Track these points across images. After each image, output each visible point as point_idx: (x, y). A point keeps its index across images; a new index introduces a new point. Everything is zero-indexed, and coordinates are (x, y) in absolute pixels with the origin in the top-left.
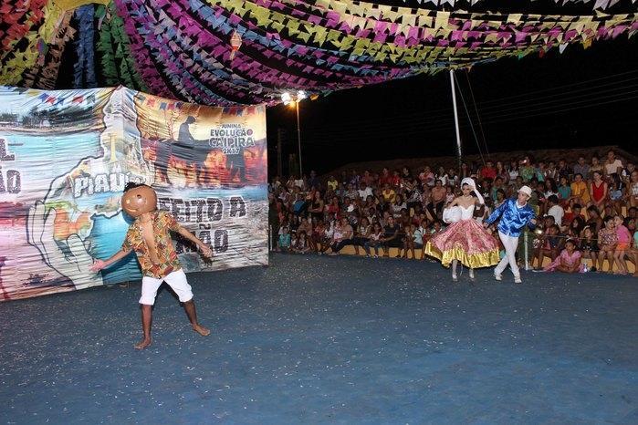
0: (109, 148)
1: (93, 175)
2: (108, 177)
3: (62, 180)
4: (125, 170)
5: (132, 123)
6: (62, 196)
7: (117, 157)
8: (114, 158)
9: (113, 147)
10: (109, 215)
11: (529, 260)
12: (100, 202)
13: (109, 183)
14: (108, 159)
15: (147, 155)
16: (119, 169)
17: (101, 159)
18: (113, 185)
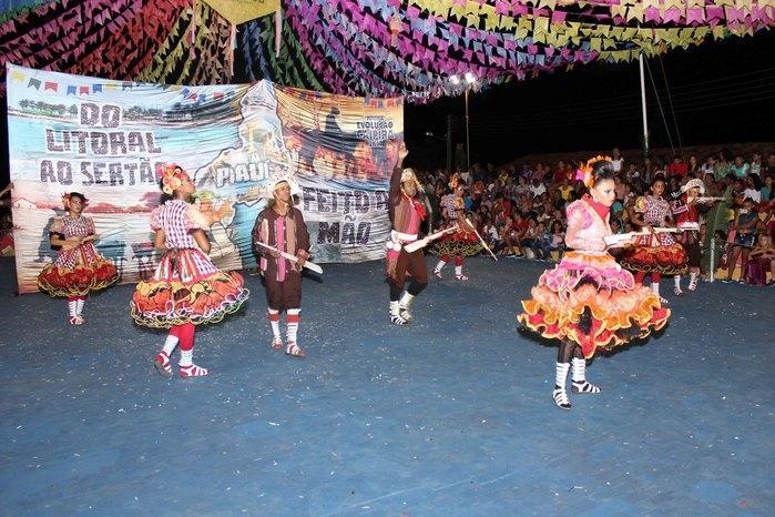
0: (248, 139)
1: (234, 165)
2: (248, 167)
3: (205, 170)
4: (264, 158)
5: (271, 112)
6: (206, 186)
7: (255, 146)
8: (252, 149)
9: (251, 138)
10: (250, 204)
12: (242, 191)
13: (249, 173)
14: (247, 150)
15: (290, 144)
16: (257, 159)
17: (240, 150)
18: (253, 174)
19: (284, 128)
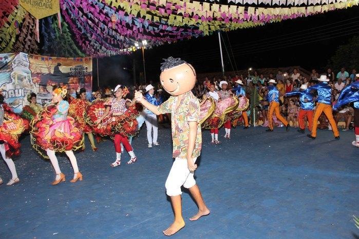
0: (14, 78)
1: (8, 91)
2: (14, 91)
4: (22, 87)
5: (26, 68)
7: (18, 82)
8: (16, 83)
9: (16, 78)
10: (15, 107)
11: (256, 122)
13: (15, 93)
14: (14, 83)
15: (35, 81)
16: (19, 87)
17: (11, 83)
18: (17, 94)
19: (32, 74)
